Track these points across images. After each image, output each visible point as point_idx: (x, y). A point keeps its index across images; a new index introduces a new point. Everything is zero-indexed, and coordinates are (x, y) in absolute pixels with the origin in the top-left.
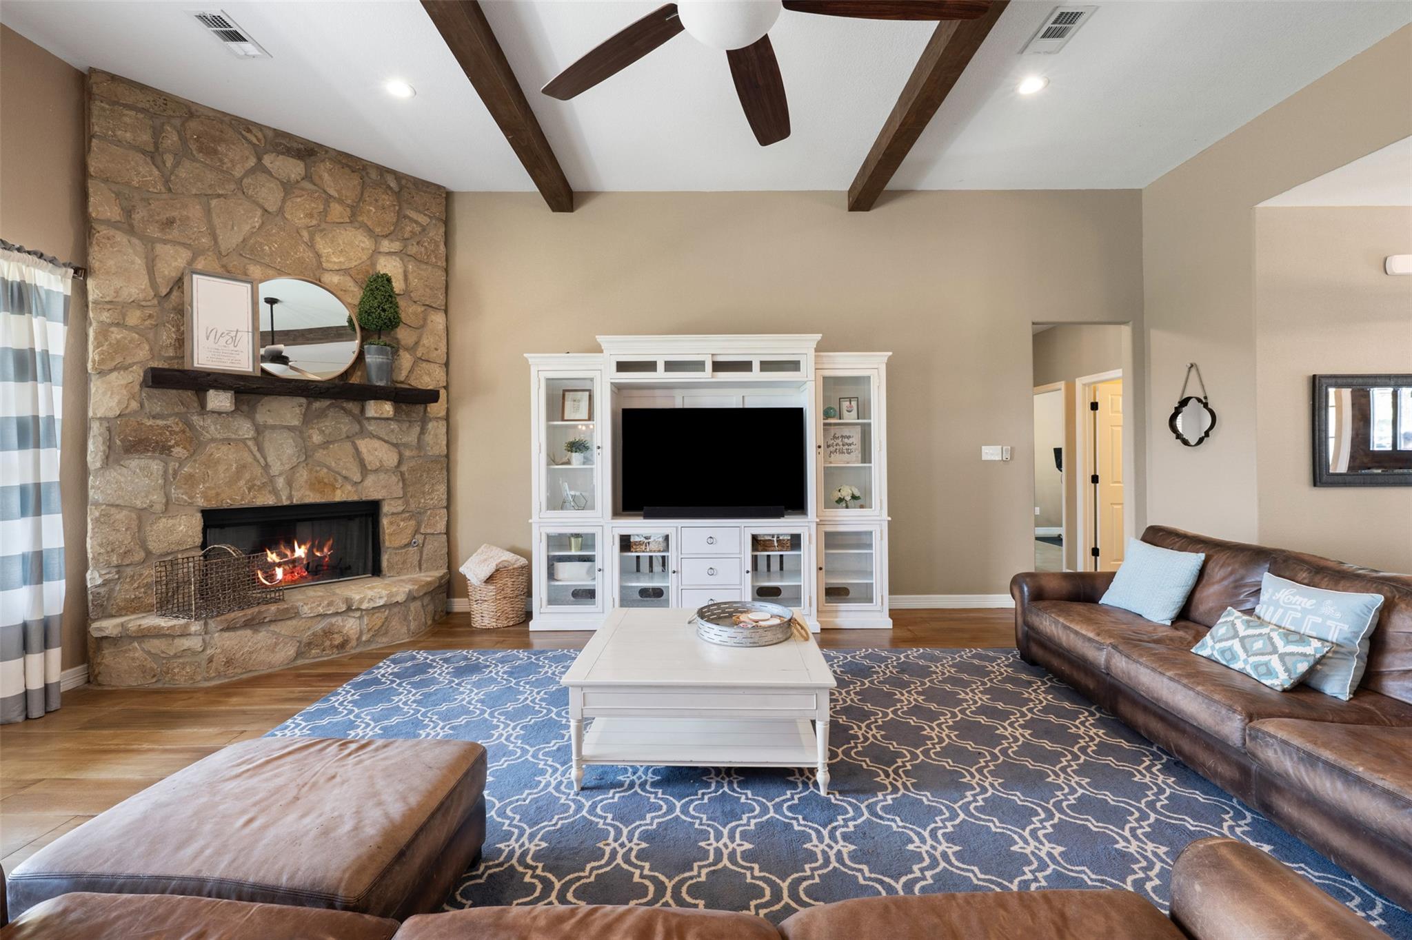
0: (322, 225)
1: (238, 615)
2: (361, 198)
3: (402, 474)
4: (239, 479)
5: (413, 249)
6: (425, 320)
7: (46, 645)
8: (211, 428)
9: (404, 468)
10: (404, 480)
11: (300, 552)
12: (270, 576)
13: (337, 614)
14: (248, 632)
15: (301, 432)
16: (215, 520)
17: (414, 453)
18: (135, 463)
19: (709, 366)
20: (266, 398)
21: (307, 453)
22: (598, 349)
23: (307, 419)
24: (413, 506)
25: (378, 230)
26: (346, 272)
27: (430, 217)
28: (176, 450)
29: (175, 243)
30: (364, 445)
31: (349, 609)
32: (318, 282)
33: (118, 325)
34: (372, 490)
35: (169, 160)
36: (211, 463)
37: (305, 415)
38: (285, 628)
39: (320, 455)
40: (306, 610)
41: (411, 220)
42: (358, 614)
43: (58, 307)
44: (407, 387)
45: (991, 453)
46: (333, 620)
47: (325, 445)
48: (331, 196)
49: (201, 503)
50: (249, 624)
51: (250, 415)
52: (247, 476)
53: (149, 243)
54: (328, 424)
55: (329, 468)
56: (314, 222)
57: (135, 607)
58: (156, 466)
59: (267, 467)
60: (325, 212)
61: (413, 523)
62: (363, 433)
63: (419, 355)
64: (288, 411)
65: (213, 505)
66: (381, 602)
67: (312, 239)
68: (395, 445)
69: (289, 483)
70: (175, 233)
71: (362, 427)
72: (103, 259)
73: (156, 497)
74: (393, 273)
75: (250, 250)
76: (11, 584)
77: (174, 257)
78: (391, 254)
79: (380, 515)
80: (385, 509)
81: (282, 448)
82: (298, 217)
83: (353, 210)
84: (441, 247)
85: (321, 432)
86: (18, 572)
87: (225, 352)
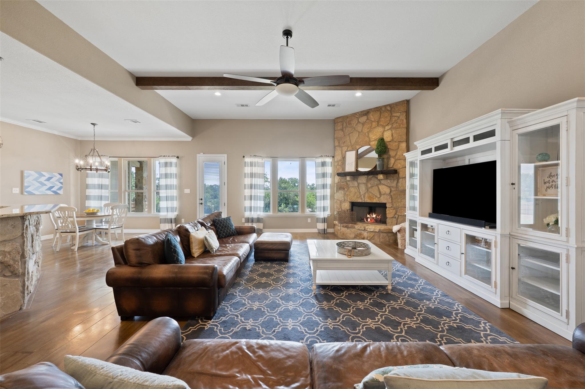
0: (371, 129)
2: (380, 118)
3: (391, 196)
4: (355, 196)
5: (394, 126)
6: (399, 146)
7: (324, 222)
8: (350, 184)
9: (392, 194)
10: (392, 198)
11: (374, 216)
12: (367, 220)
13: (362, 230)
15: (366, 184)
16: (353, 204)
17: (395, 189)
18: (340, 191)
20: (360, 176)
21: (367, 189)
22: (416, 148)
23: (367, 181)
24: (395, 206)
25: (385, 124)
27: (401, 113)
28: (346, 189)
29: (345, 146)
30: (380, 187)
31: (365, 230)
32: (370, 145)
33: (338, 165)
34: (383, 200)
35: (344, 129)
36: (350, 192)
37: (367, 180)
38: (353, 230)
39: (370, 190)
40: (356, 227)
41: (395, 116)
42: (367, 232)
43: (330, 164)
44: (393, 169)
46: (362, 231)
47: (372, 187)
48: (373, 121)
49: (349, 200)
51: (357, 181)
52: (356, 195)
53: (342, 147)
54: (372, 182)
55: (372, 193)
56: (369, 130)
57: (338, 220)
58: (343, 192)
59: (360, 193)
60: (371, 126)
61: (394, 211)
62: (380, 184)
63: (397, 158)
64: (363, 179)
65: (351, 201)
66: (372, 230)
67: (368, 134)
68: (389, 187)
69: (364, 197)
70: (345, 144)
71: (380, 182)
72: (336, 153)
73: (343, 198)
74: (387, 136)
75: (357, 143)
76: (321, 211)
77: (345, 149)
78: (388, 130)
79: (386, 208)
80: (387, 206)
81: (363, 188)
82: (365, 130)
83: (378, 122)
84: (405, 121)
85: (371, 184)
86: (322, 209)
87: (350, 167)
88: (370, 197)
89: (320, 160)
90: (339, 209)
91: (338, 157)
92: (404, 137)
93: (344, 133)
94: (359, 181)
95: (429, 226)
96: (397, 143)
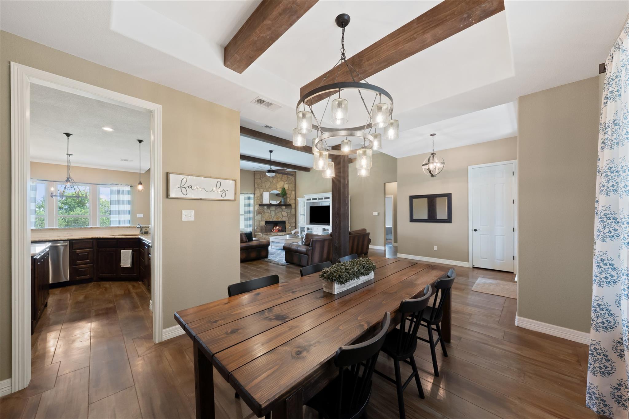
0: (277, 182)
1: (266, 234)
3: (288, 217)
5: (289, 182)
6: (291, 193)
8: (266, 211)
9: (288, 216)
10: (288, 218)
11: (278, 228)
12: (274, 231)
14: (266, 236)
15: (275, 211)
16: (267, 222)
17: (290, 214)
18: (259, 215)
19: (317, 199)
20: (271, 207)
21: (276, 214)
22: (304, 197)
23: (276, 209)
24: (290, 222)
25: (284, 181)
26: (280, 188)
27: (292, 176)
28: (263, 214)
29: (262, 189)
30: (283, 213)
32: (277, 190)
33: (258, 199)
34: (284, 219)
35: (262, 179)
36: (266, 215)
39: (277, 214)
40: (272, 234)
41: (289, 178)
43: (252, 198)
45: (375, 214)
47: (278, 213)
49: (265, 220)
50: (266, 235)
51: (269, 209)
52: (269, 217)
53: (260, 189)
54: (278, 210)
55: (278, 216)
57: (258, 232)
58: (261, 216)
59: (271, 215)
60: (278, 180)
61: (289, 225)
62: (283, 211)
63: (290, 199)
64: (273, 208)
65: (266, 220)
67: (276, 184)
68: (287, 212)
69: (274, 218)
70: (262, 188)
72: (256, 192)
73: (261, 219)
74: (286, 187)
75: (269, 188)
76: (247, 227)
77: (262, 190)
78: (286, 184)
79: (285, 223)
80: (286, 222)
81: (273, 213)
82: (274, 182)
83: (281, 179)
84: (294, 181)
85: (277, 211)
86: (249, 226)
87: (266, 201)
88: (277, 218)
89: (247, 196)
90: (258, 226)
91: (258, 194)
92: (294, 189)
93: (261, 181)
94: (271, 209)
95: (310, 228)
96: (290, 191)
